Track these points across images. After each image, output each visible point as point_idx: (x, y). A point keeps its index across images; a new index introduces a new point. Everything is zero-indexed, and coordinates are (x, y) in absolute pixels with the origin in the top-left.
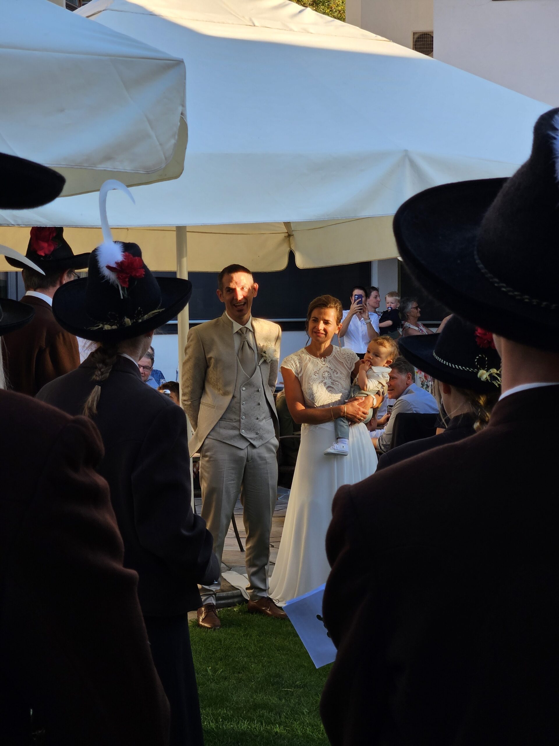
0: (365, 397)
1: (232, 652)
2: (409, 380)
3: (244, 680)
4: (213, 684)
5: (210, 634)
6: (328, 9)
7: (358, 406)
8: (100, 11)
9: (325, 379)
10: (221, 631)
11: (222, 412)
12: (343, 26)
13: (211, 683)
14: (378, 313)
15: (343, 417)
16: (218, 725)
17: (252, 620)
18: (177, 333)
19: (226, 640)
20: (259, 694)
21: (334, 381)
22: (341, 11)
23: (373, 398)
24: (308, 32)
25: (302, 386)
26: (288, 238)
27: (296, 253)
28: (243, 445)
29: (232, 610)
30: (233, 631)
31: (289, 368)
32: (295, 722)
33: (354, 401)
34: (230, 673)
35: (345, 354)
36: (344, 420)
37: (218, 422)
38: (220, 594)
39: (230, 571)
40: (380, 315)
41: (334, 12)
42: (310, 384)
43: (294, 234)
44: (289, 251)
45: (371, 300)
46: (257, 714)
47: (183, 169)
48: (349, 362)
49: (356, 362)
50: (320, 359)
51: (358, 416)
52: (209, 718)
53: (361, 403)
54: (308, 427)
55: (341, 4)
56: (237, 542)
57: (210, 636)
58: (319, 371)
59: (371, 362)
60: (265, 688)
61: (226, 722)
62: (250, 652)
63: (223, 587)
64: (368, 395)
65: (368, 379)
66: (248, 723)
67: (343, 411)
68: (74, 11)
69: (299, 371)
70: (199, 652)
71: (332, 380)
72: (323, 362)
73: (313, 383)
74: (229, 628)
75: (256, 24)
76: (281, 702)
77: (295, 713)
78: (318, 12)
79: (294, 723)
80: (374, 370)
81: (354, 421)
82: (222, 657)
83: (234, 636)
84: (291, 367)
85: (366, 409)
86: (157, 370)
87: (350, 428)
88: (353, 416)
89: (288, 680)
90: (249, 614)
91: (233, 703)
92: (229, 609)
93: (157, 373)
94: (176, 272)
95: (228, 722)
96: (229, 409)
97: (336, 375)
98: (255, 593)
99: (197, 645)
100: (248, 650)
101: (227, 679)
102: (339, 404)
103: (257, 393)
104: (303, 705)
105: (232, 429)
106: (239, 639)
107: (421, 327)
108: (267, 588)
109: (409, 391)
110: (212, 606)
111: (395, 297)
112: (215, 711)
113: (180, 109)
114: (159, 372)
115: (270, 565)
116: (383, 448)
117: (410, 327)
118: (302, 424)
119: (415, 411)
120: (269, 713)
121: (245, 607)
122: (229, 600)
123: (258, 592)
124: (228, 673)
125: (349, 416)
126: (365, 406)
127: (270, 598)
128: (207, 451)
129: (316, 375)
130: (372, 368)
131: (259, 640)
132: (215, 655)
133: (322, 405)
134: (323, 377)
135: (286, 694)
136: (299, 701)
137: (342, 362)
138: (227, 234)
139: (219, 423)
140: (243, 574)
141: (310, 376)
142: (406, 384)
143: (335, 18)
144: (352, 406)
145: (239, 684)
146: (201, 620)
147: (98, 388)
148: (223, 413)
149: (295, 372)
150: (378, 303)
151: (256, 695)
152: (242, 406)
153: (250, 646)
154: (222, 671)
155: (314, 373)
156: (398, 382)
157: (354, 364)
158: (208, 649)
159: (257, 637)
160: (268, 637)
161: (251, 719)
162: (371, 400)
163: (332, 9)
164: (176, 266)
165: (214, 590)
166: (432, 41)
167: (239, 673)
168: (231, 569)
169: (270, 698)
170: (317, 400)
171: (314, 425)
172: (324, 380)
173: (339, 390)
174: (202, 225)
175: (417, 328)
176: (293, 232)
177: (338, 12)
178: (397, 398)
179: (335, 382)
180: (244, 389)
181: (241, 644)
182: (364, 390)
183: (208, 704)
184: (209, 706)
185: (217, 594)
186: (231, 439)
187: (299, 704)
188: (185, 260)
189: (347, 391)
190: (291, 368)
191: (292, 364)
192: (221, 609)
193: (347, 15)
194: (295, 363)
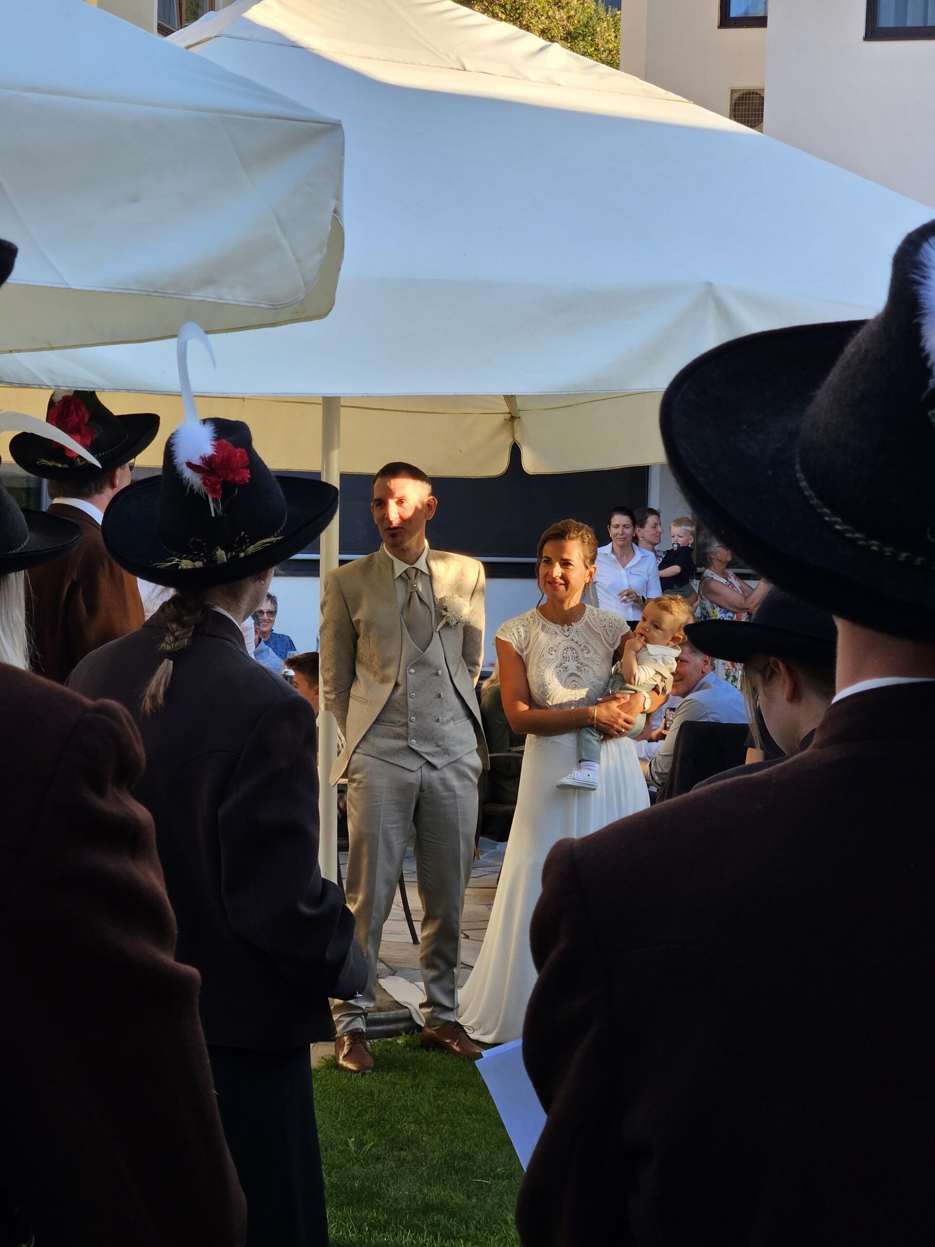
0: (631, 694)
1: (391, 1114)
2: (706, 666)
3: (408, 1162)
4: (356, 1167)
5: (356, 1083)
6: (592, 47)
7: (618, 710)
8: (210, 39)
9: (566, 660)
10: (374, 1077)
11: (378, 710)
12: (613, 75)
13: (354, 1164)
14: (657, 552)
15: (591, 726)
16: (362, 1237)
17: (427, 1061)
18: (318, 575)
19: (382, 1093)
20: (434, 1187)
21: (582, 664)
22: (612, 51)
23: (645, 697)
24: (554, 83)
25: (528, 671)
26: (510, 423)
27: (523, 448)
28: (413, 763)
29: (395, 1042)
30: (394, 1078)
31: (508, 641)
32: (491, 1237)
33: (612, 701)
34: (385, 1149)
35: (605, 619)
36: (593, 733)
37: (371, 727)
38: (376, 1015)
39: (394, 977)
40: (661, 557)
41: (601, 53)
42: (540, 669)
43: (521, 417)
44: (512, 445)
45: (646, 532)
46: (428, 1220)
47: (334, 303)
48: (611, 634)
49: (623, 634)
50: (561, 627)
51: (616, 726)
52: (347, 1225)
53: (623, 704)
54: (535, 740)
55: (613, 39)
56: (409, 929)
57: (355, 1085)
58: (557, 646)
59: (646, 637)
60: (444, 1178)
61: (376, 1232)
62: (421, 1115)
63: (380, 1003)
64: (636, 692)
65: (638, 665)
66: (413, 1237)
67: (590, 715)
68: (168, 35)
69: (524, 646)
70: (336, 1112)
71: (578, 663)
72: (566, 631)
73: (546, 668)
74: (388, 1073)
75: (468, 67)
76: (470, 1202)
77: (493, 1221)
78: (574, 51)
79: (490, 1239)
80: (649, 650)
81: (609, 735)
82: (374, 1121)
83: (395, 1087)
84: (512, 639)
85: (631, 714)
86: (283, 636)
87: (604, 747)
88: (608, 727)
89: (484, 1165)
90: (422, 1051)
91: (388, 1201)
92: (389, 1041)
93: (283, 640)
94: (320, 473)
95: (379, 1233)
96: (388, 706)
97: (587, 656)
98: (436, 1014)
99: (332, 1100)
100: (418, 1111)
101: (379, 1159)
102: (588, 705)
103: (435, 678)
104: (506, 1208)
105: (395, 738)
106: (403, 1093)
107: (732, 579)
108: (455, 1007)
109: (704, 686)
110: (359, 1033)
111: (685, 526)
112: (358, 1213)
113: (332, 204)
114: (287, 639)
115: (462, 968)
116: (656, 778)
117: (712, 578)
118: (528, 735)
119: (714, 719)
120: (449, 1221)
121: (417, 1039)
122: (389, 1025)
123: (440, 1013)
124: (382, 1150)
125: (601, 724)
126: (630, 710)
127: (459, 1024)
128: (355, 772)
129: (551, 654)
130: (646, 648)
131: (438, 1095)
132: (362, 1118)
133: (559, 703)
134: (564, 657)
135: (478, 1190)
136: (501, 1202)
137: (599, 634)
138: (408, 412)
139: (374, 728)
140: (416, 982)
141: (542, 655)
142: (701, 672)
143: (603, 62)
144: (608, 708)
145: (401, 1169)
146: (341, 1057)
147: (168, 663)
148: (379, 712)
149: (518, 647)
150: (658, 535)
151: (428, 1188)
152: (410, 700)
153: (422, 1104)
154: (373, 1146)
155: (549, 649)
156: (688, 668)
157: (620, 638)
158: (352, 1106)
159: (434, 1089)
160: (453, 1091)
161: (419, 1229)
162: (642, 701)
163: (598, 47)
164: (321, 462)
165: (364, 1007)
166: (763, 104)
167: (402, 1149)
168: (396, 974)
169: (452, 1194)
170: (550, 695)
171: (544, 738)
172: (564, 662)
173: (588, 680)
174: (364, 395)
175: (724, 581)
176: (520, 412)
177: (608, 52)
178: (684, 695)
179: (584, 666)
180: (412, 671)
181: (406, 1101)
182: (631, 683)
183: (346, 1201)
184: (348, 1205)
185: (369, 1014)
186: (394, 754)
187: (500, 1207)
188: (335, 454)
189: (602, 683)
190: (511, 641)
191: (513, 634)
192: (376, 1041)
193: (622, 58)
194: (519, 632)
